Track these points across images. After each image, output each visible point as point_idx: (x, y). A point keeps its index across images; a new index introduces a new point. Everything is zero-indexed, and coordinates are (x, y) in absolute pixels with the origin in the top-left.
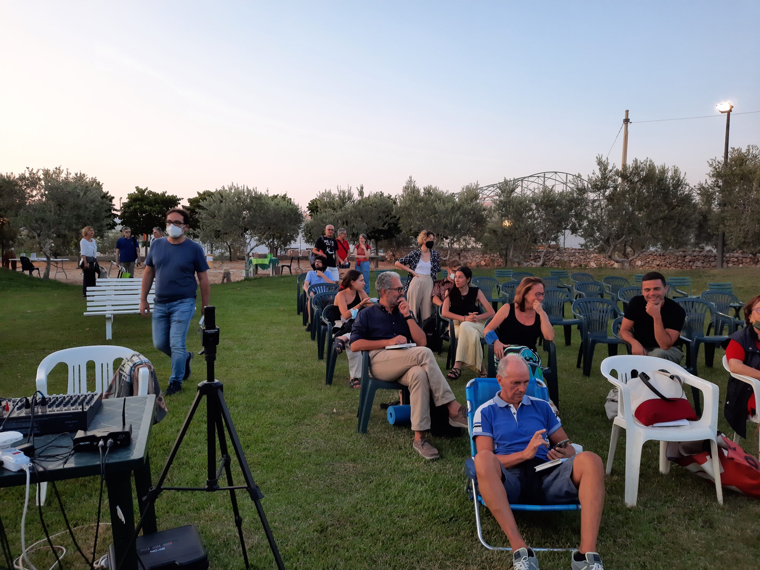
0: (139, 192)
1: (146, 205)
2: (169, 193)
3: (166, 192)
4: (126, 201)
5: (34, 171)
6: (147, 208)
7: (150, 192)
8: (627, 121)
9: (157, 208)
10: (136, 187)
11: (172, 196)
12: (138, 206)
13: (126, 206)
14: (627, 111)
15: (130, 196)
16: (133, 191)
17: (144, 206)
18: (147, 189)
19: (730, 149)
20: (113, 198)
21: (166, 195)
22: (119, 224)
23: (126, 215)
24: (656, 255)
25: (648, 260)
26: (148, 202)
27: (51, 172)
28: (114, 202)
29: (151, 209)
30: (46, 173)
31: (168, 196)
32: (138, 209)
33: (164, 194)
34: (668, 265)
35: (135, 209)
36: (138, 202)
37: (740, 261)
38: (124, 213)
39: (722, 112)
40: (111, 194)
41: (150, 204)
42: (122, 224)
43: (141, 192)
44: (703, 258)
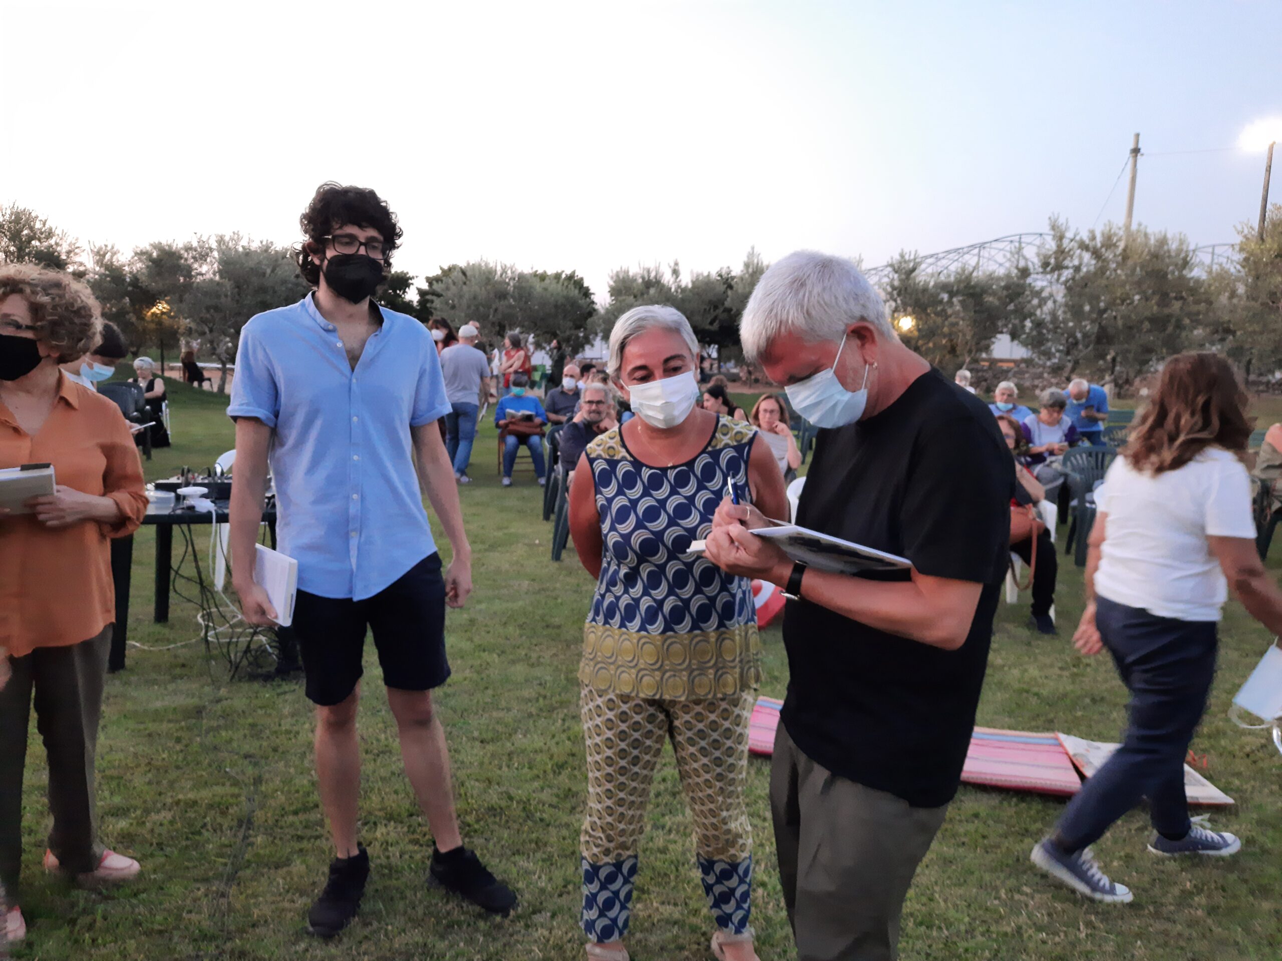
5: (204, 238)
8: (1136, 151)
14: (1137, 135)
27: (227, 238)
30: (221, 241)
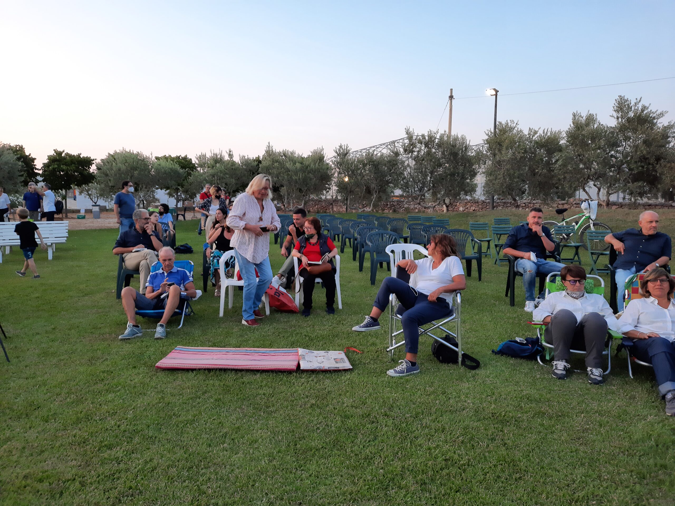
0: (56, 154)
1: (63, 165)
2: (83, 155)
3: (81, 154)
4: (46, 161)
6: (64, 167)
7: (67, 154)
8: (451, 97)
9: (73, 167)
10: (54, 150)
11: (87, 157)
12: (56, 166)
13: (46, 166)
14: (452, 90)
15: (50, 158)
16: (52, 153)
17: (62, 166)
18: (64, 151)
19: (497, 123)
20: (35, 159)
21: (81, 156)
22: (41, 181)
23: (46, 173)
24: (472, 203)
25: (467, 206)
26: (66, 163)
28: (36, 162)
29: (68, 169)
31: (83, 157)
32: (56, 168)
33: (79, 156)
34: (480, 210)
35: (53, 168)
36: (56, 163)
37: (527, 206)
38: (45, 171)
39: (492, 95)
40: (33, 156)
41: (66, 164)
42: (43, 181)
43: (59, 153)
44: (503, 204)
